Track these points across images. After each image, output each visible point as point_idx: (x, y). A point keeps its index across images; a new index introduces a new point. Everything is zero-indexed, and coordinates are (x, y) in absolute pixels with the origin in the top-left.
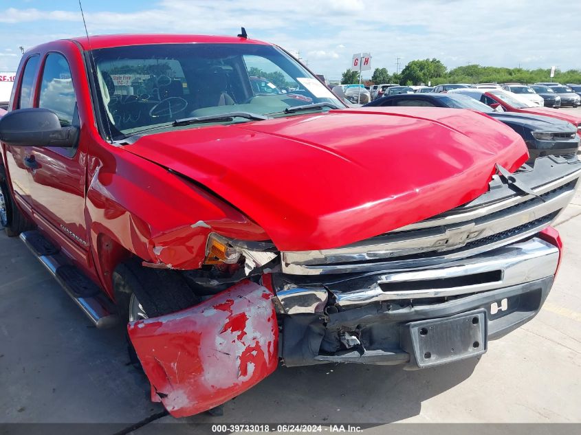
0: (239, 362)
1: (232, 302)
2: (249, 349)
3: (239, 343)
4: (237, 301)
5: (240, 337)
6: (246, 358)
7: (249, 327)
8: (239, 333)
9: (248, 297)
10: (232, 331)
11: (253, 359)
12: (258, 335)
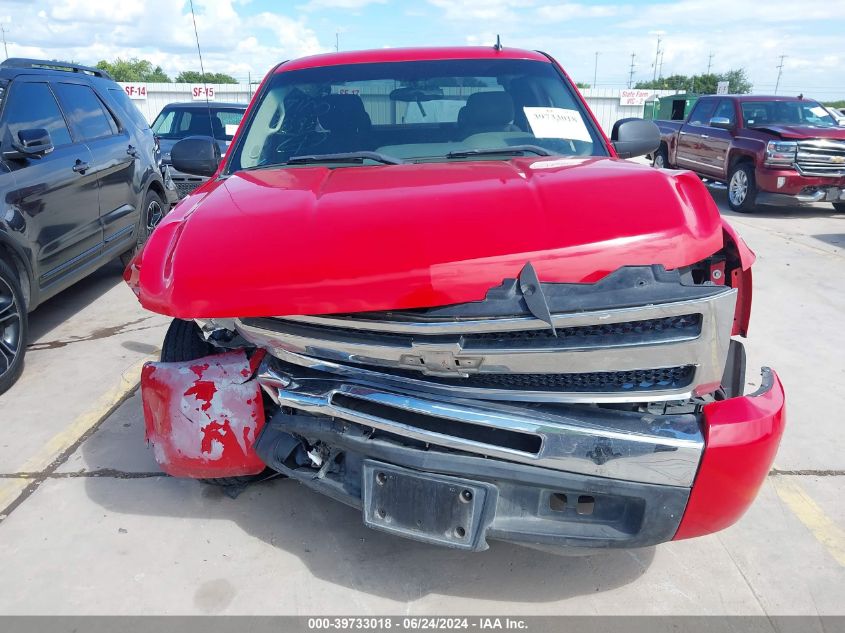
0: (203, 435)
1: (207, 366)
2: (214, 425)
3: (203, 413)
4: (212, 367)
5: (205, 408)
6: (211, 432)
7: (217, 400)
8: (205, 403)
9: (226, 367)
10: (197, 397)
11: (220, 438)
12: (228, 413)
